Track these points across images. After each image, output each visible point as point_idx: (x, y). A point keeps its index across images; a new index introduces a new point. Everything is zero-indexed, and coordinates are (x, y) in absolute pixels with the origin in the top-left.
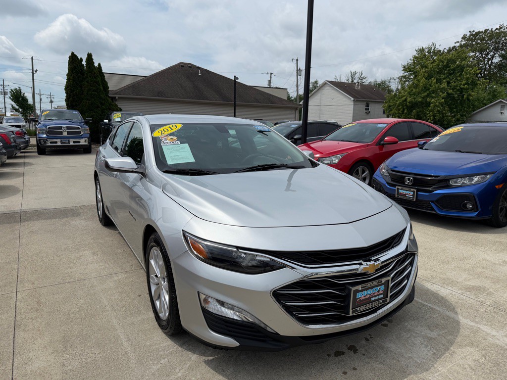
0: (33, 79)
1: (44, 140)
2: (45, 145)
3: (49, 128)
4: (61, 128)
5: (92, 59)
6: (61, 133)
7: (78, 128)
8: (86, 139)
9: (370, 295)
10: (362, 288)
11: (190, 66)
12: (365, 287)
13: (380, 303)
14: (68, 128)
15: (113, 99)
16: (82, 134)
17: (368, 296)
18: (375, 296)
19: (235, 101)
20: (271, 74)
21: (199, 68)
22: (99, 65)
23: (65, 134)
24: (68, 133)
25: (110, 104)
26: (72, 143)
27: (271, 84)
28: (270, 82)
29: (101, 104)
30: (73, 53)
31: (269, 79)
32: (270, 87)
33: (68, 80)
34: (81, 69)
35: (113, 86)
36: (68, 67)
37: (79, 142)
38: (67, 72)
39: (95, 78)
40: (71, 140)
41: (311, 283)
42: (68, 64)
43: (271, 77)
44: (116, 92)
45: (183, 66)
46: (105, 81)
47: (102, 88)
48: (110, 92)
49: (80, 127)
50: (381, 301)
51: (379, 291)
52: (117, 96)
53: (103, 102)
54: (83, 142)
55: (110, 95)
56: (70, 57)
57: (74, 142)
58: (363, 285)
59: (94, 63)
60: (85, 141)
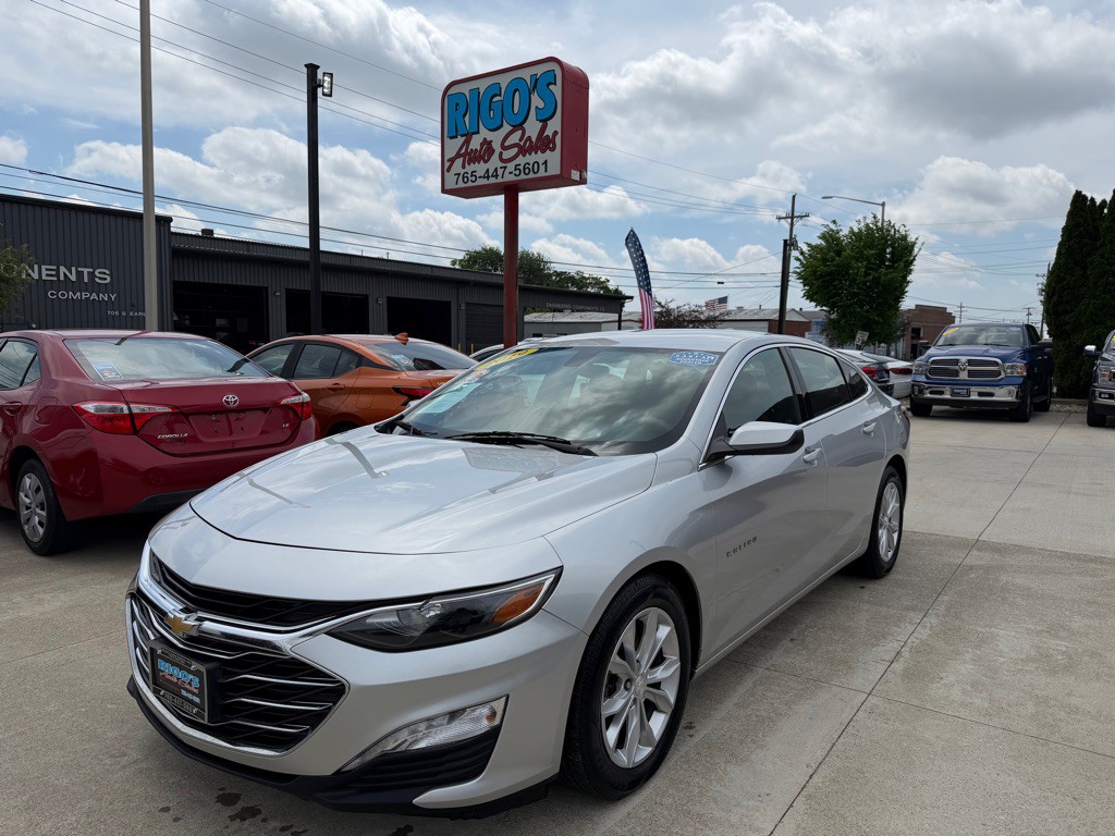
1: (919, 386)
2: (921, 396)
3: (934, 362)
4: (956, 362)
6: (956, 373)
7: (996, 364)
8: (1011, 388)
9: (178, 679)
10: (163, 653)
14: (970, 362)
16: (1003, 375)
17: (175, 680)
23: (964, 376)
24: (971, 373)
26: (974, 397)
37: (992, 395)
40: (973, 389)
49: (999, 361)
54: (1004, 395)
57: (980, 394)
60: (1010, 393)
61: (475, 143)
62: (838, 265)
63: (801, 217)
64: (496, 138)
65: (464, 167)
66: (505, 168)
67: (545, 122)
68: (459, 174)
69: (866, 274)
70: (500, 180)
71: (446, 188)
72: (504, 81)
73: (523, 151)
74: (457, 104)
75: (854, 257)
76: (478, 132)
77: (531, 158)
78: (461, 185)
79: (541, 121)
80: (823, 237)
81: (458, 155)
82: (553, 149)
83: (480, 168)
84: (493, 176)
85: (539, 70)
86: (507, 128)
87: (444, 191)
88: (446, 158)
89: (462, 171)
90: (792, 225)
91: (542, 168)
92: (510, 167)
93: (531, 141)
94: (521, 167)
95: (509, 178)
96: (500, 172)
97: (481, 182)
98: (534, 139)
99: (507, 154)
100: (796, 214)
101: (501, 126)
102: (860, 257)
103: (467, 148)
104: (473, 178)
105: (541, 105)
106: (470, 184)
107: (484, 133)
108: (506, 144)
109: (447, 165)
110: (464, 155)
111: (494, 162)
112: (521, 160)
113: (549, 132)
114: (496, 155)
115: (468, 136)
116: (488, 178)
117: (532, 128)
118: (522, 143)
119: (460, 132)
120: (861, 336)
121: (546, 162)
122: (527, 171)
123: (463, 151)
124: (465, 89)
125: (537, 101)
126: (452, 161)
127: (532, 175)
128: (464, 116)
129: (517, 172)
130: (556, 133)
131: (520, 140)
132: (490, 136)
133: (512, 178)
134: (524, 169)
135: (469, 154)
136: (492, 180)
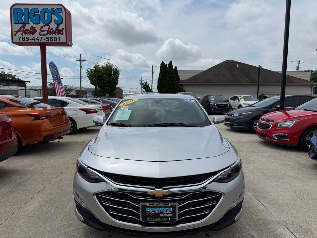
0: (152, 77)
5: (172, 64)
9: (158, 212)
10: (149, 205)
11: (232, 62)
12: (153, 205)
13: (169, 220)
15: (182, 85)
17: (157, 212)
18: (164, 214)
19: (259, 82)
20: (299, 61)
21: (238, 62)
22: (176, 67)
25: (179, 88)
27: (299, 68)
28: (298, 67)
29: (175, 88)
30: (163, 62)
31: (298, 65)
32: (298, 71)
33: (159, 76)
34: (166, 70)
35: (182, 78)
36: (160, 69)
38: (159, 72)
39: (172, 74)
41: (117, 194)
42: (160, 68)
43: (299, 64)
44: (184, 81)
45: (227, 62)
46: (178, 75)
47: (175, 79)
48: (180, 82)
50: (170, 219)
51: (167, 211)
52: (183, 84)
53: (176, 87)
55: (179, 83)
56: (161, 64)
58: (151, 203)
59: (173, 66)
61: (28, 27)
62: (100, 75)
63: (83, 61)
64: (38, 27)
65: (22, 35)
66: (42, 37)
67: (58, 25)
68: (20, 37)
69: (107, 78)
70: (39, 41)
71: (14, 41)
72: (40, 8)
73: (49, 33)
74: (18, 12)
75: (104, 73)
76: (29, 24)
77: (53, 36)
78: (21, 41)
79: (57, 24)
80: (94, 67)
81: (19, 30)
82: (62, 34)
83: (31, 36)
84: (36, 39)
85: (55, 7)
86: (42, 24)
87: (13, 42)
88: (13, 31)
89: (22, 36)
90: (81, 62)
91: (58, 40)
92: (44, 37)
93: (53, 30)
94: (49, 38)
95: (43, 41)
96: (40, 39)
97: (30, 41)
98: (54, 30)
99: (42, 33)
100: (82, 60)
101: (39, 23)
102: (105, 73)
103: (24, 28)
104: (27, 39)
105: (57, 19)
106: (25, 41)
107: (31, 24)
108: (42, 29)
109: (14, 33)
110: (22, 31)
111: (37, 35)
112: (49, 36)
113: (60, 28)
114: (38, 33)
115: (24, 25)
116: (34, 40)
117: (53, 26)
118: (49, 30)
119: (20, 22)
120: (107, 95)
121: (59, 38)
122: (52, 40)
123: (22, 29)
124: (22, 8)
125: (54, 17)
126: (17, 32)
127: (54, 41)
128: (22, 17)
129: (47, 40)
130: (63, 29)
131: (48, 29)
132: (34, 26)
133: (45, 41)
134: (50, 39)
135: (25, 31)
136: (36, 41)
